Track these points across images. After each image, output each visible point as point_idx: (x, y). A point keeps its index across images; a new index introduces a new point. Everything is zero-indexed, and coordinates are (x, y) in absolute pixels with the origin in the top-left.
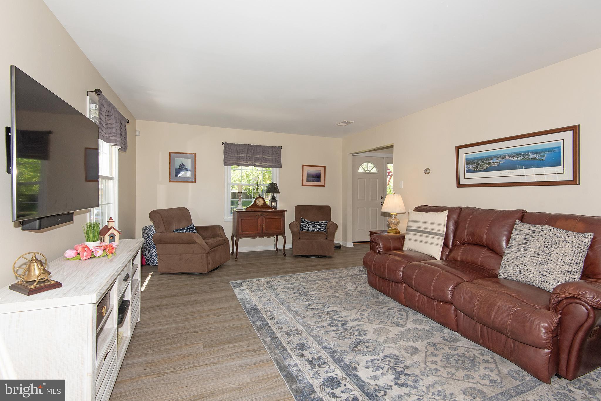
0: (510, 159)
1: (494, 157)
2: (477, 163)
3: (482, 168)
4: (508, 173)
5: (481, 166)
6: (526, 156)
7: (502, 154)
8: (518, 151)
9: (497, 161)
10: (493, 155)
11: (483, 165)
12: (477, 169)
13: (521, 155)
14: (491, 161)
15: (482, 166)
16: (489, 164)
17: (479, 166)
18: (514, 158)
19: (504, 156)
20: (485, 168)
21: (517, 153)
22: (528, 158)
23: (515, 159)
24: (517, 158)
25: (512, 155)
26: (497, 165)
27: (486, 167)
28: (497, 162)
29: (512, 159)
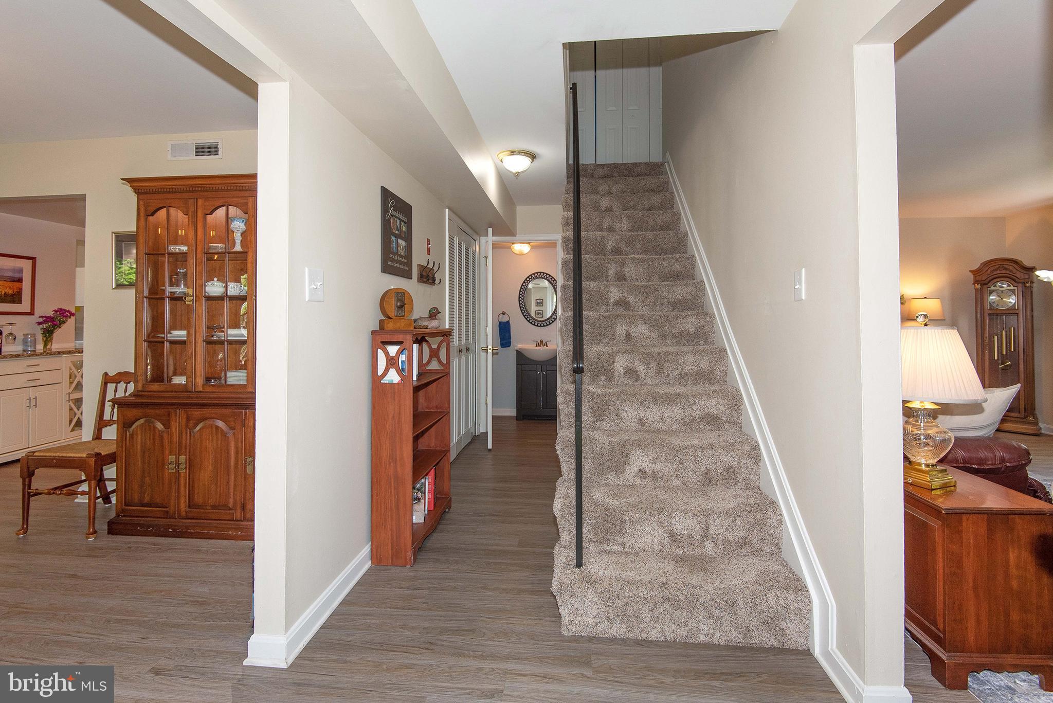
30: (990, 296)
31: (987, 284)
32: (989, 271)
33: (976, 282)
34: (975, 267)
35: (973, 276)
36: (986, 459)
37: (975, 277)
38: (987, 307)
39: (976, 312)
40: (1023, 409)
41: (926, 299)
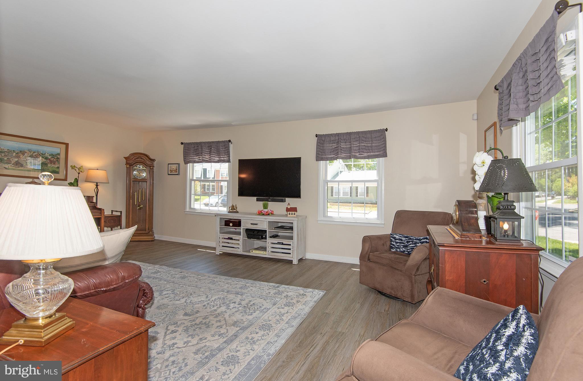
30: (134, 171)
31: (132, 165)
32: (134, 159)
33: (127, 164)
34: (127, 156)
35: (125, 160)
36: (112, 281)
37: (127, 161)
38: (132, 177)
39: (127, 180)
40: (148, 229)
41: (97, 170)
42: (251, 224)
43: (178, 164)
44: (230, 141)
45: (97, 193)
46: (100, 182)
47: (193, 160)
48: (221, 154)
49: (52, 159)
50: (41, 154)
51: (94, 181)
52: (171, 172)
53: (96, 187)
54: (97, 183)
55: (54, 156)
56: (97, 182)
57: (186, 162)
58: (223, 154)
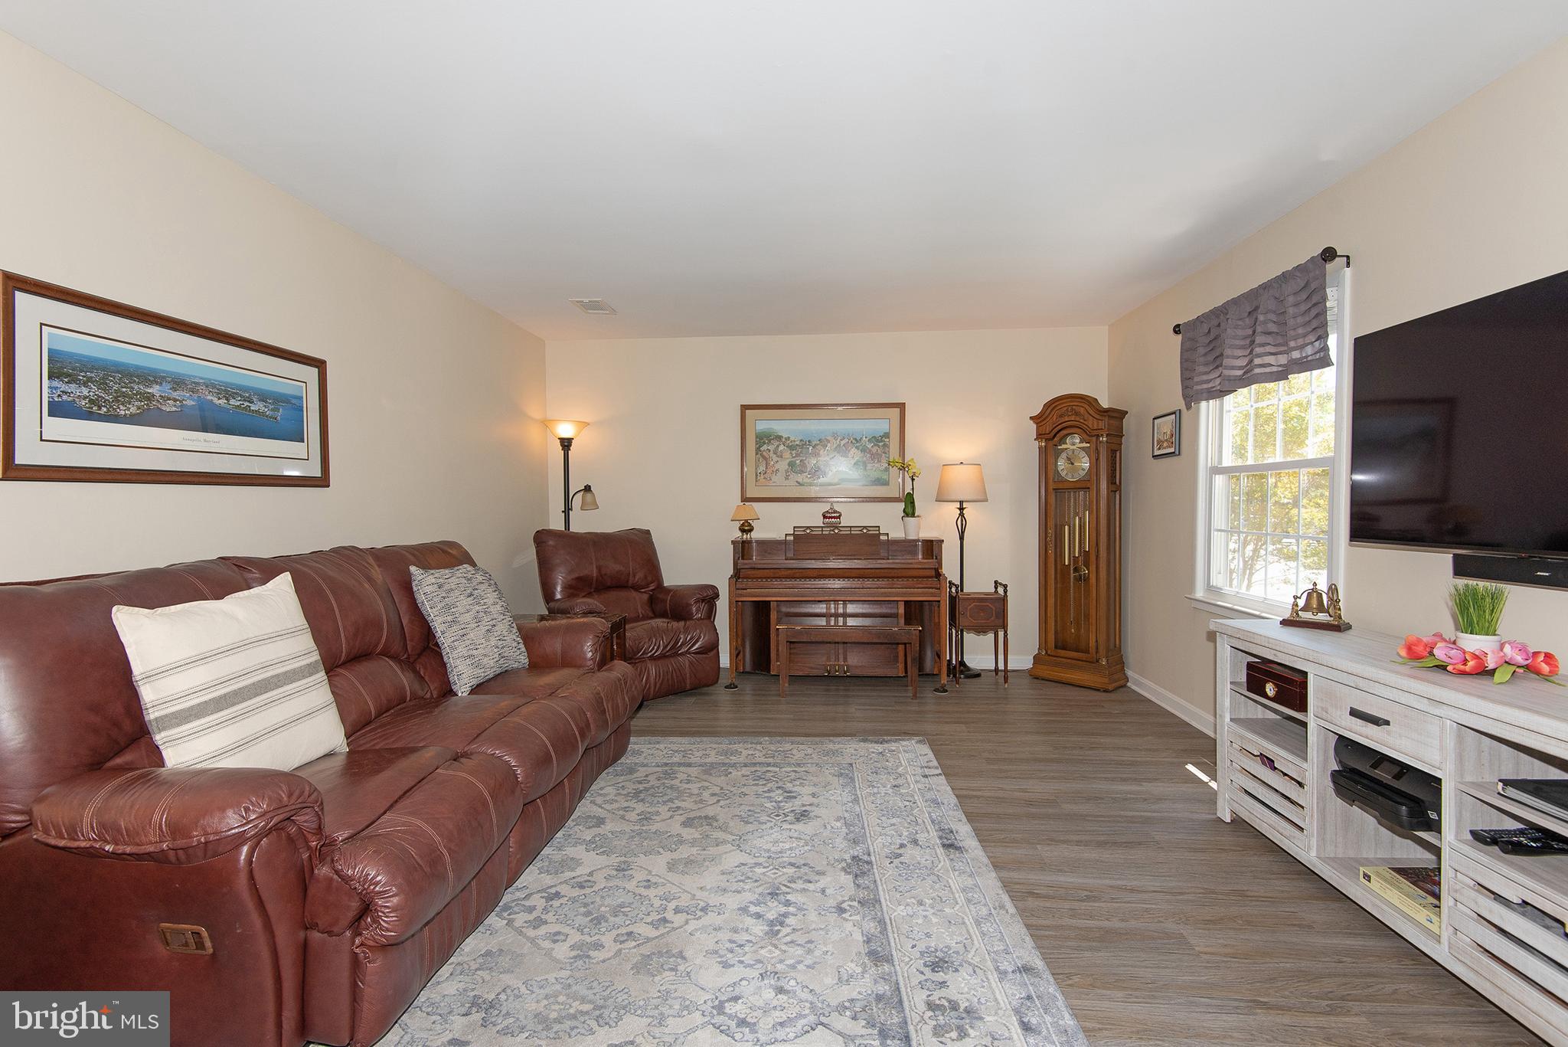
0: (209, 398)
1: (164, 377)
2: (103, 384)
3: (121, 407)
4: (205, 441)
5: (116, 399)
6: (245, 400)
7: (189, 376)
8: (228, 380)
9: (175, 395)
10: (164, 371)
11: (124, 395)
12: (100, 409)
13: (234, 393)
14: (155, 390)
15: (120, 398)
16: (148, 399)
17: (109, 398)
18: (219, 399)
19: (194, 383)
20: (133, 410)
21: (227, 385)
22: (250, 407)
23: (223, 402)
24: (227, 399)
25: (214, 387)
26: (174, 409)
27: (139, 408)
28: (175, 400)
29: (216, 401)
30: (1058, 459)
31: (1055, 439)
32: (1056, 417)
33: (1039, 436)
34: (1038, 410)
35: (1034, 424)
37: (1038, 428)
38: (1055, 478)
39: (1040, 485)
40: (1094, 648)
41: (962, 466)
42: (1354, 713)
43: (1174, 413)
44: (1329, 254)
45: (963, 532)
46: (969, 498)
47: (1205, 386)
48: (1292, 333)
49: (874, 450)
50: (854, 441)
51: (953, 498)
52: (1159, 449)
53: (960, 514)
54: (961, 502)
55: (878, 441)
56: (962, 499)
57: (1192, 396)
58: (1300, 331)
